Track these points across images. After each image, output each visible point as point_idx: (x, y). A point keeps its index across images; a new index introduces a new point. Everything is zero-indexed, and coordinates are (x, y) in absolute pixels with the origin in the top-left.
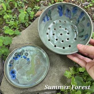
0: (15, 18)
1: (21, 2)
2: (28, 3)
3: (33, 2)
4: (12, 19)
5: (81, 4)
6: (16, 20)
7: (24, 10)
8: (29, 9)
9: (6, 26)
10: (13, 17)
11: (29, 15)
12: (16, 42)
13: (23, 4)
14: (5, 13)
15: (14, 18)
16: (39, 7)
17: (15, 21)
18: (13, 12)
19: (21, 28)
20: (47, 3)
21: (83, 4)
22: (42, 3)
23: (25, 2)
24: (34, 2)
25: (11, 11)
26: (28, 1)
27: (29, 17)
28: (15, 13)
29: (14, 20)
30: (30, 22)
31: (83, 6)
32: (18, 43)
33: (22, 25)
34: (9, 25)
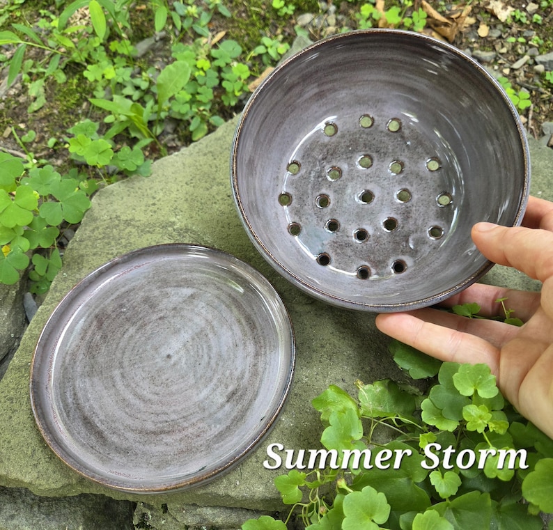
0: (144, 85)
1: (193, 10)
2: (232, 20)
3: (258, 14)
4: (128, 90)
5: (526, 58)
6: (147, 98)
7: (203, 52)
8: (231, 48)
9: (88, 121)
10: (138, 81)
11: (221, 80)
12: (115, 207)
13: (205, 19)
14: (101, 55)
15: (137, 88)
16: (282, 48)
17: (142, 101)
18: (144, 56)
19: (165, 146)
20: (332, 29)
21: (538, 58)
22: (304, 27)
23: (217, 14)
24: (264, 19)
25: (131, 48)
26: (232, 9)
27: (219, 89)
28: (151, 63)
29: (136, 95)
30: (216, 120)
31: (540, 68)
32: (123, 218)
33: (175, 131)
34: (108, 119)
